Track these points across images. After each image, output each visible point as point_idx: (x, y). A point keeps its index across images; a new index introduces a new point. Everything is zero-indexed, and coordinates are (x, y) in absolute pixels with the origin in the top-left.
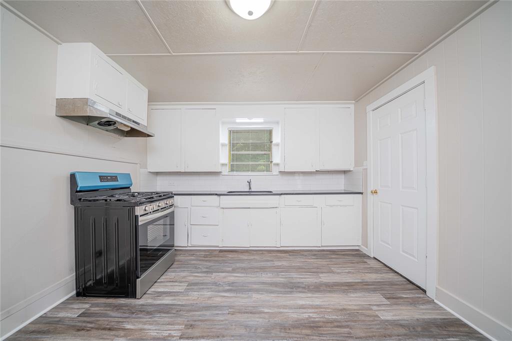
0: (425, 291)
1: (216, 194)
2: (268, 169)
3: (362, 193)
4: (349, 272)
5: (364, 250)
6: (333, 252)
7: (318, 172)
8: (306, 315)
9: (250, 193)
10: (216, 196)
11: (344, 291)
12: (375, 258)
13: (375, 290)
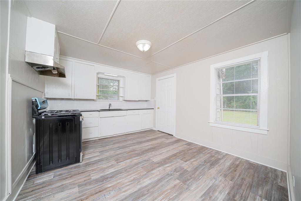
0: (173, 135)
1: (98, 111)
2: (118, 99)
3: (153, 109)
4: (154, 136)
5: (154, 129)
6: (145, 131)
7: (139, 101)
8: (150, 147)
9: (109, 110)
10: (98, 112)
11: (155, 140)
12: (158, 131)
13: (162, 138)
